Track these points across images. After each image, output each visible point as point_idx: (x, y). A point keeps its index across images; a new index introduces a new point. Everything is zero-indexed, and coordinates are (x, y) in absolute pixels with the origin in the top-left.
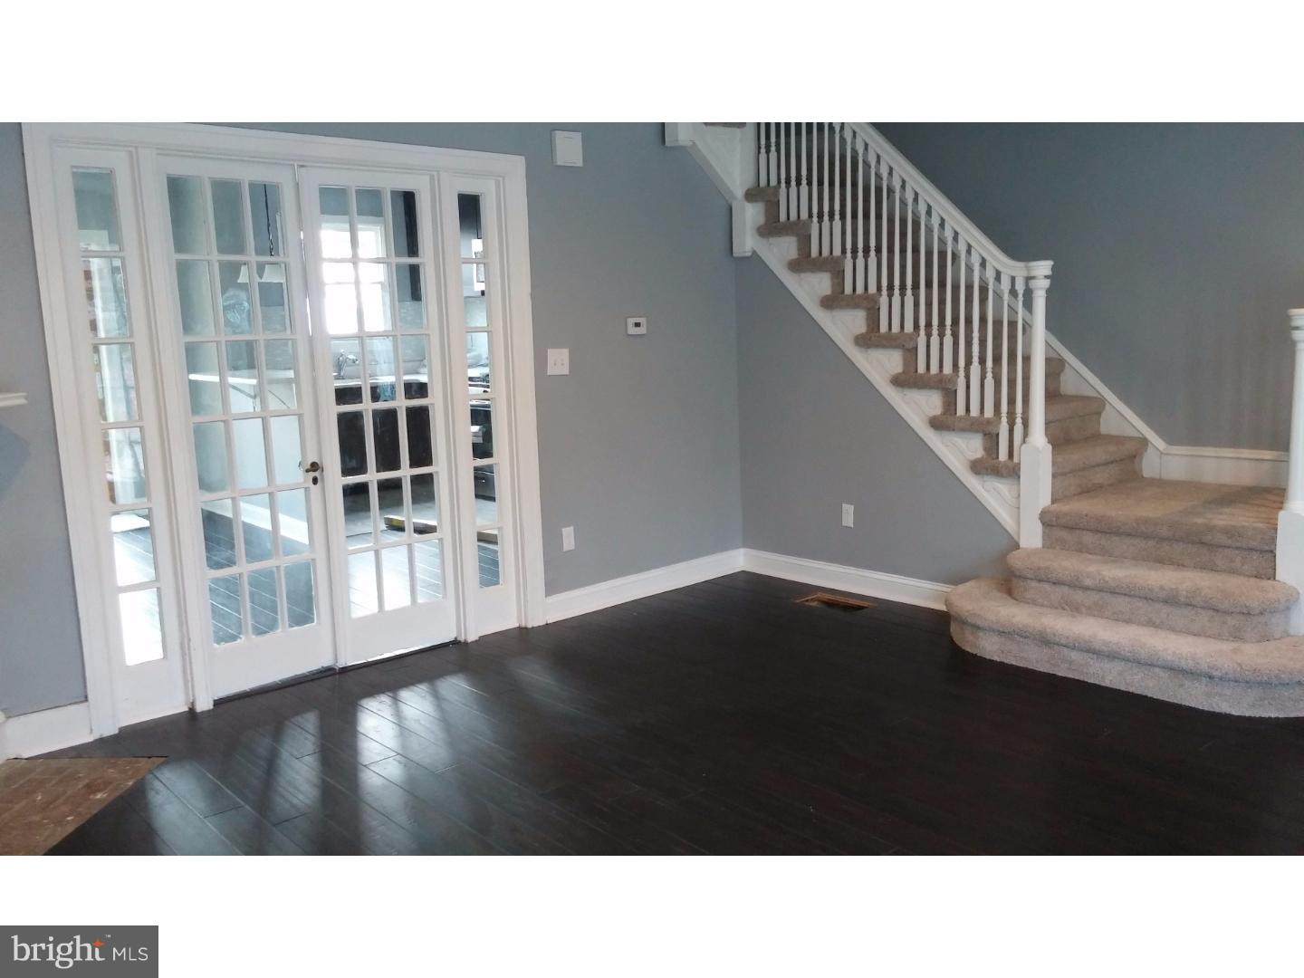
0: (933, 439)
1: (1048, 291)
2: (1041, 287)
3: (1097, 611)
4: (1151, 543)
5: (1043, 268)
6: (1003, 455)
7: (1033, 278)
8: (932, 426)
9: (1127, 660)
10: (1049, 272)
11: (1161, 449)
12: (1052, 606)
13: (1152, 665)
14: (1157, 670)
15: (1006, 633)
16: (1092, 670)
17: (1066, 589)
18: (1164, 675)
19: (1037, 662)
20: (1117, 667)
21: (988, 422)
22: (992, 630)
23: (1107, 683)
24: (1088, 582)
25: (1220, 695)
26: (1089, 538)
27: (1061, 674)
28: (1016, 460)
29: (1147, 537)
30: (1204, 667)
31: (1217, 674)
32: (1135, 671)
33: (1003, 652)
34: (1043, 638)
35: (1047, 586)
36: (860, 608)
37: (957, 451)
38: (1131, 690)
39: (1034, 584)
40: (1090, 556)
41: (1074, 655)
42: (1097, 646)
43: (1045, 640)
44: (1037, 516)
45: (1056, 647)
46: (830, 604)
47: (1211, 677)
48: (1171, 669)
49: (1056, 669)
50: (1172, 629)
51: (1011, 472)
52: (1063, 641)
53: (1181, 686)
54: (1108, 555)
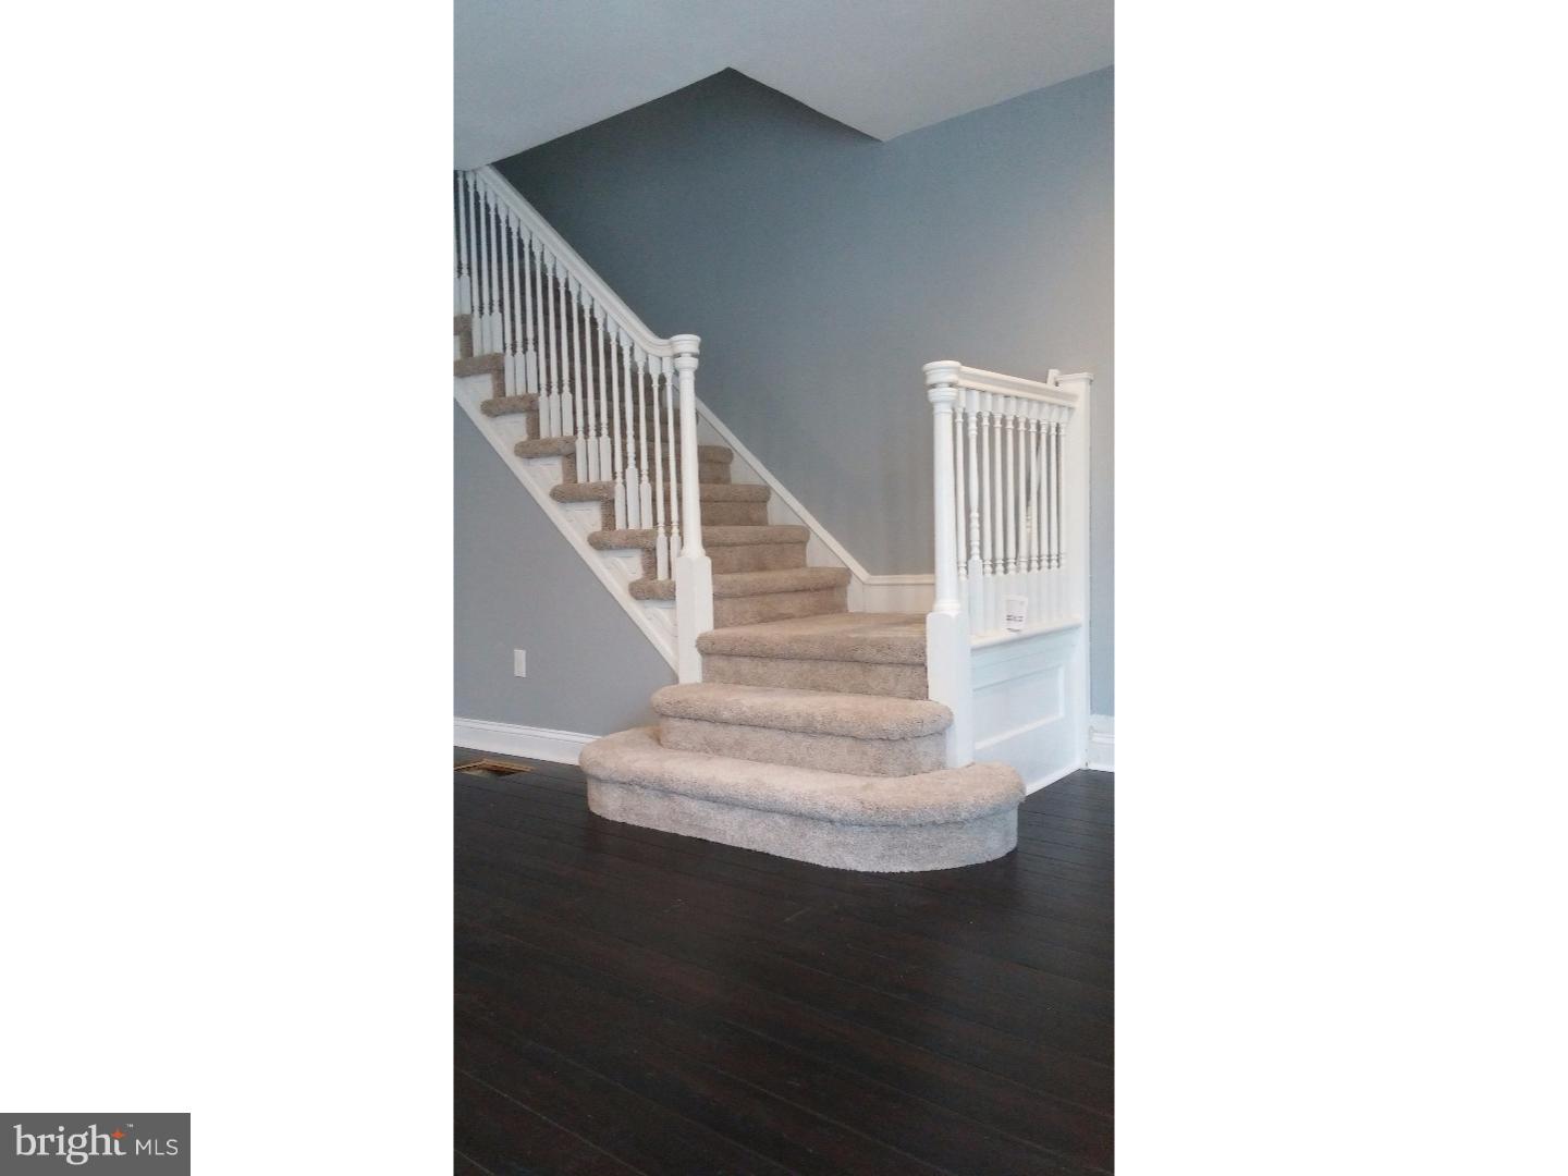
0: (593, 559)
1: (697, 373)
2: (689, 365)
3: (738, 750)
4: (806, 666)
5: (688, 343)
6: (662, 574)
7: (679, 355)
8: (591, 544)
9: (745, 806)
10: (696, 350)
11: (863, 579)
12: (693, 750)
13: (771, 811)
14: (777, 817)
15: (629, 784)
16: (712, 825)
17: (706, 727)
18: (783, 822)
19: (659, 819)
20: (738, 815)
21: (645, 534)
22: (614, 782)
23: (728, 841)
24: (726, 715)
25: (845, 845)
26: (746, 666)
27: (683, 832)
28: (673, 579)
29: (802, 658)
30: (821, 808)
31: (836, 816)
32: (757, 820)
33: (625, 810)
34: (662, 786)
35: (687, 724)
36: (510, 772)
37: (617, 572)
38: (753, 847)
39: (676, 723)
40: (747, 688)
41: (694, 806)
42: (714, 792)
43: (665, 790)
44: (694, 644)
45: (676, 797)
46: (499, 772)
47: (831, 822)
48: (791, 814)
49: (677, 827)
50: (813, 768)
51: (667, 594)
52: (681, 789)
53: (803, 836)
54: (762, 684)
